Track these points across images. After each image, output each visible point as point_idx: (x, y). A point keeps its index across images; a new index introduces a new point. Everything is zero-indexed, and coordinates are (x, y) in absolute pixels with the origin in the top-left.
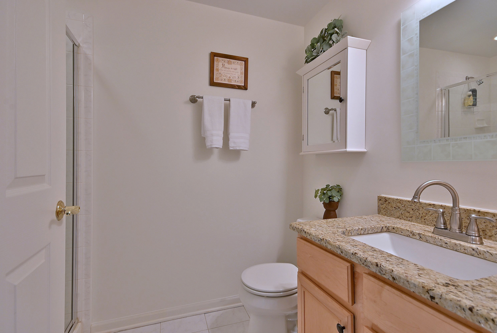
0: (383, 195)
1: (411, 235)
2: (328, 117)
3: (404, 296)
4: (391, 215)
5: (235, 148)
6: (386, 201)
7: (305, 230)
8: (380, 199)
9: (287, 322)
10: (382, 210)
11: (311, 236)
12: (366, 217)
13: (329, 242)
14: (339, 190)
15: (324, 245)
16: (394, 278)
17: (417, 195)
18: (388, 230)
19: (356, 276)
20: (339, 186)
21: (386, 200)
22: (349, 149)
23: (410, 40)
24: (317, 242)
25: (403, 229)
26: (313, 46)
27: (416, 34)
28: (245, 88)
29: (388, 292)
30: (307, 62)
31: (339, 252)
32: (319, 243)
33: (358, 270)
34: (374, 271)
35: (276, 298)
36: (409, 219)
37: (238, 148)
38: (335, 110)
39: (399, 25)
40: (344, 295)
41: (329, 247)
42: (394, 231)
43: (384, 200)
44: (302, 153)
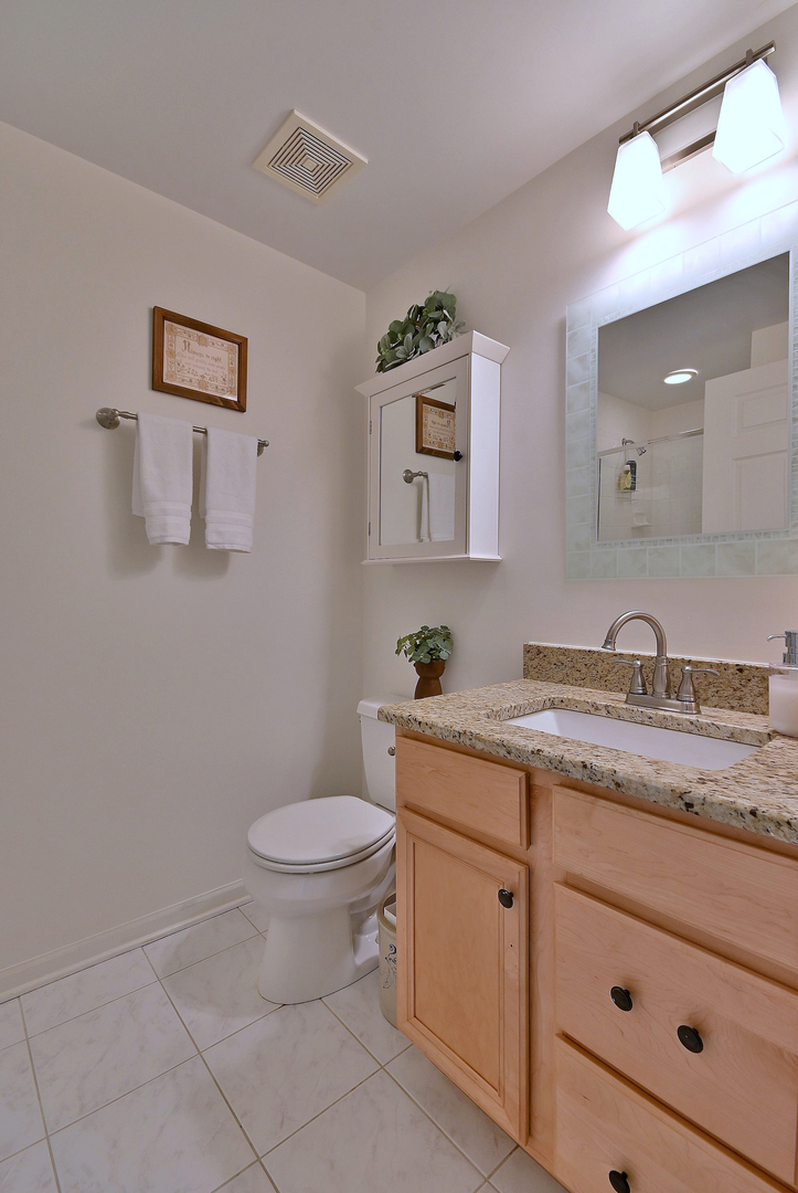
0: (531, 643)
1: (592, 710)
2: (411, 489)
3: (634, 812)
4: (548, 679)
5: (221, 546)
6: (539, 652)
7: (419, 719)
8: (528, 649)
9: (352, 917)
10: (530, 669)
11: (434, 730)
12: (509, 685)
13: (478, 737)
14: (446, 635)
15: (468, 743)
16: (618, 785)
17: (610, 640)
18: (552, 705)
19: (536, 792)
20: (446, 628)
21: (539, 650)
22: (473, 555)
23: (582, 360)
24: (450, 739)
25: (578, 701)
26: (392, 336)
27: (593, 351)
28: (240, 407)
29: (605, 812)
30: (381, 368)
31: (502, 752)
32: (454, 741)
33: (538, 781)
34: (579, 777)
35: (329, 873)
36: (579, 682)
37: (227, 547)
38: (426, 476)
39: (562, 328)
40: (512, 834)
41: (479, 746)
42: (563, 705)
43: (535, 651)
44: (365, 562)
